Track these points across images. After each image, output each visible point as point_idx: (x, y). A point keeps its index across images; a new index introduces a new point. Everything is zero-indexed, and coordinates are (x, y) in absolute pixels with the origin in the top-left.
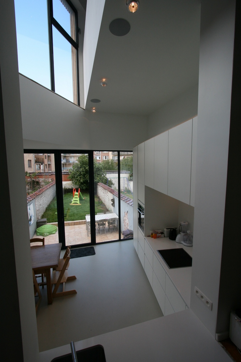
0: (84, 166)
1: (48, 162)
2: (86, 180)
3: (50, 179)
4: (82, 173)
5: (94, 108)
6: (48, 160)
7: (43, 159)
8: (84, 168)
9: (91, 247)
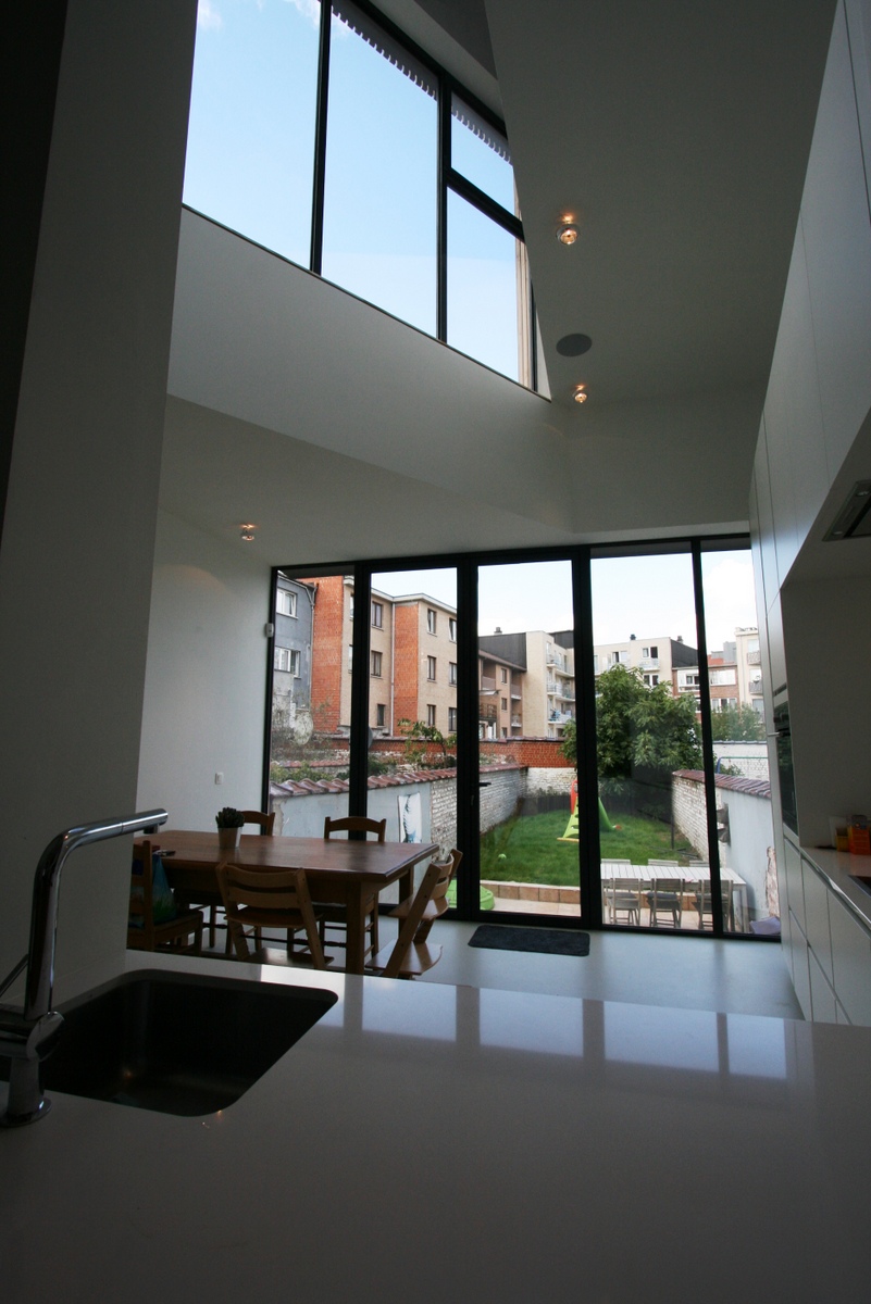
0: (619, 704)
1: (512, 721)
2: (627, 757)
3: (503, 757)
4: (610, 731)
5: (581, 388)
6: (512, 715)
7: (495, 707)
8: (616, 714)
9: (579, 933)
